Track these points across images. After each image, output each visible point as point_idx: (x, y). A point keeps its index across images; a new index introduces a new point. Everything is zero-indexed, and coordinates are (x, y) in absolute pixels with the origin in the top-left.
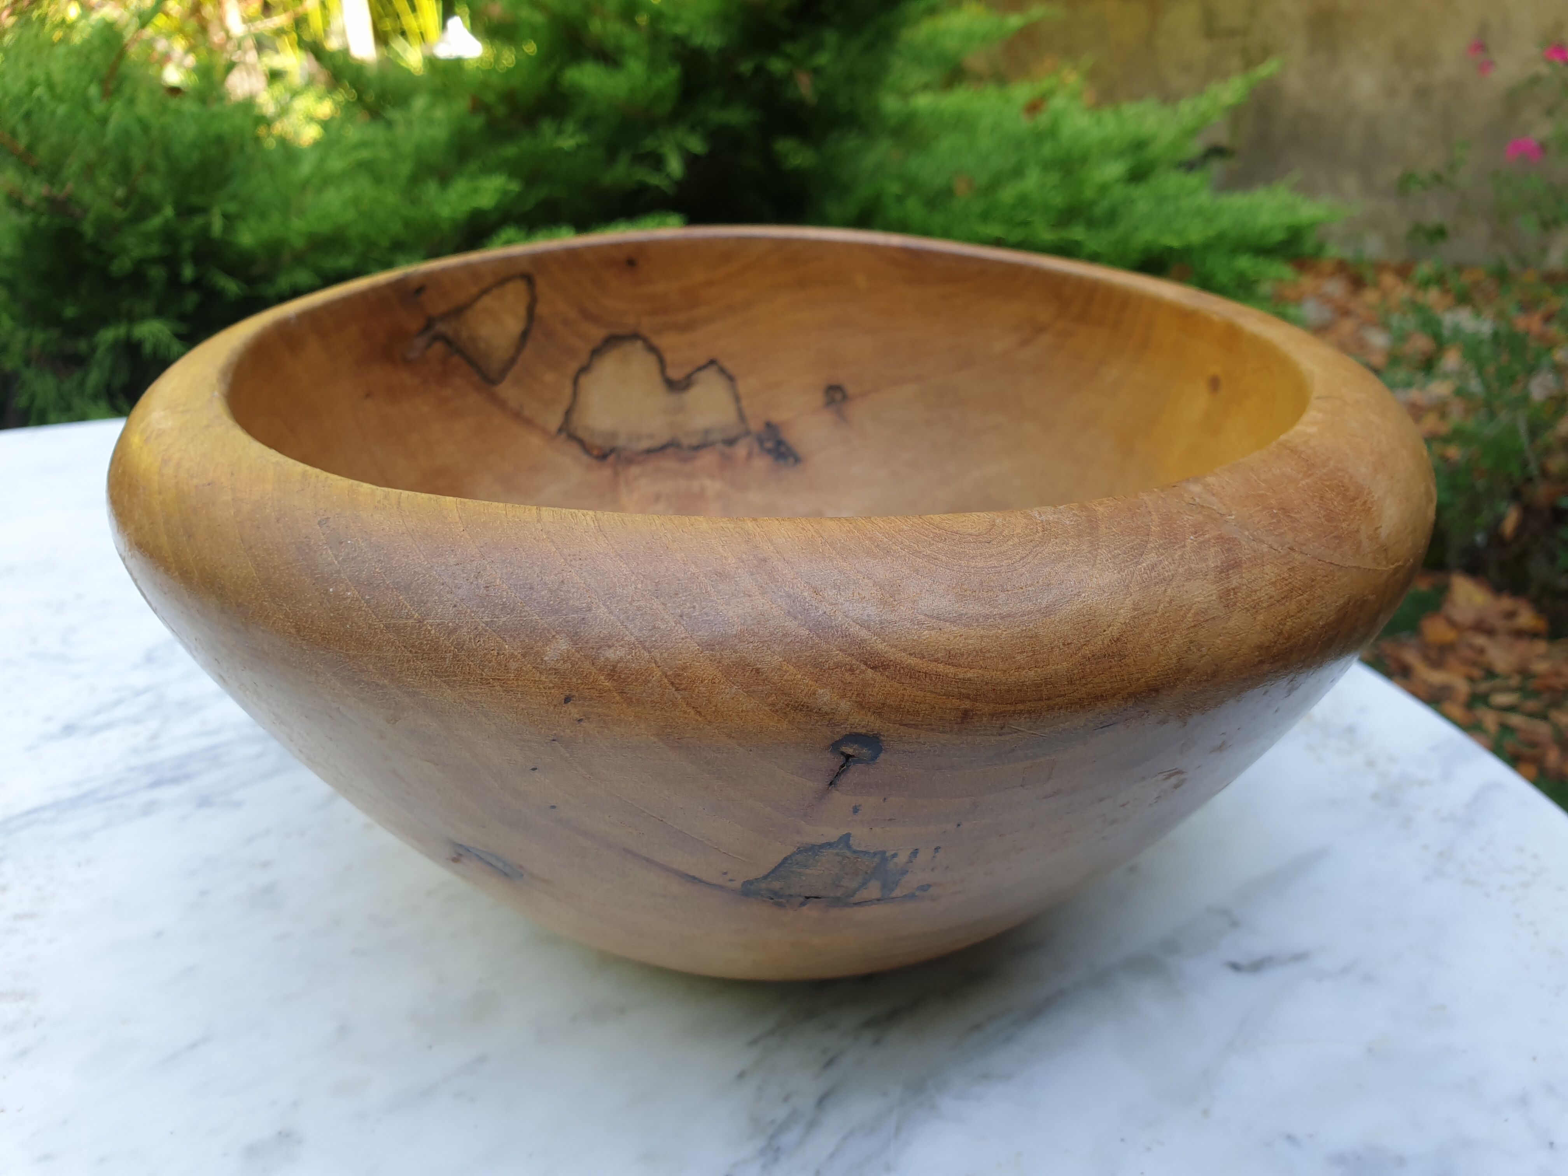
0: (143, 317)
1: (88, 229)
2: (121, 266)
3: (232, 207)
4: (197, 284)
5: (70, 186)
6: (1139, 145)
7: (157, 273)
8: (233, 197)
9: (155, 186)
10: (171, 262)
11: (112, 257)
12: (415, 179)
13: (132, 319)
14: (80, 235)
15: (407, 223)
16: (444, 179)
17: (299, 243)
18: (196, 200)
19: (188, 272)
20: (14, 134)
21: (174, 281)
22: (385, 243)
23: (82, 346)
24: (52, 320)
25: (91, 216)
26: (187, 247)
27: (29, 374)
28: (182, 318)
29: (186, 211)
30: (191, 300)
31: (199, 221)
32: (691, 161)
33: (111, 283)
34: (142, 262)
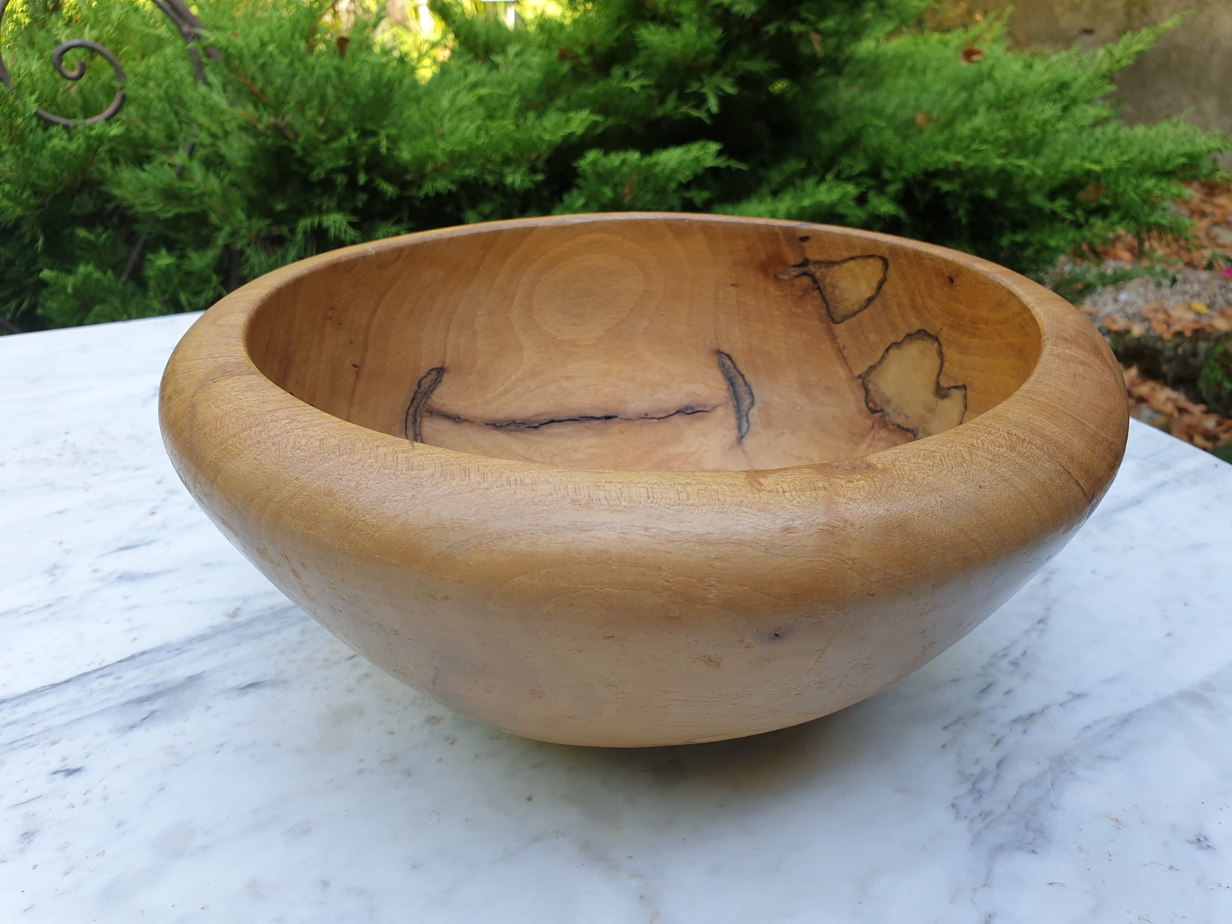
0: (329, 211)
1: (297, 148)
2: (318, 174)
3: (393, 132)
4: (365, 188)
5: (288, 118)
6: (1063, 86)
7: (341, 179)
8: (393, 124)
9: (342, 116)
10: (351, 171)
11: (312, 168)
12: (522, 111)
13: (320, 211)
14: (292, 152)
15: (517, 144)
16: (541, 110)
17: (441, 158)
18: (369, 126)
19: (362, 179)
20: (253, 79)
21: (352, 184)
22: (498, 158)
23: (287, 230)
24: (268, 213)
25: (301, 140)
26: (363, 160)
27: (249, 251)
28: (354, 211)
29: (364, 134)
30: (362, 198)
31: (371, 141)
32: (724, 100)
33: (308, 186)
34: (333, 171)
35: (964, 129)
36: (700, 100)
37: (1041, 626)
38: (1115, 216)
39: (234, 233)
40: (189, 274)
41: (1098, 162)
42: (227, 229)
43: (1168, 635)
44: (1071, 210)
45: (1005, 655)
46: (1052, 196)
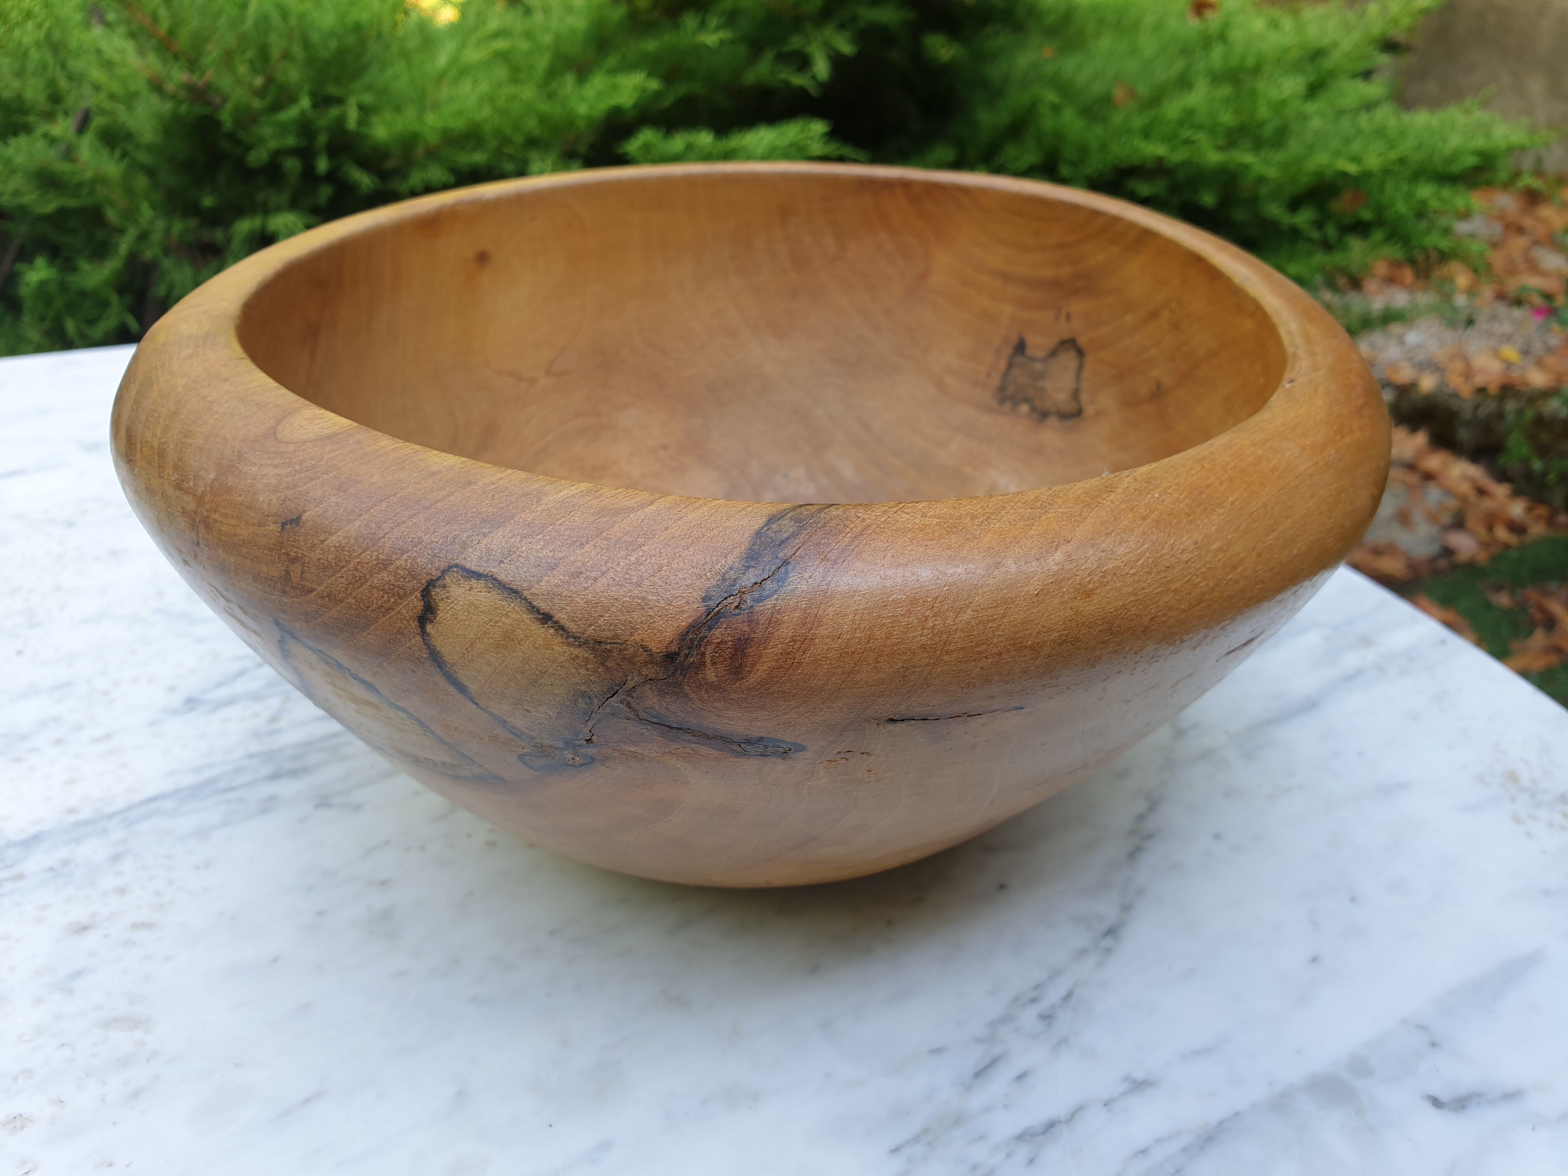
0: (278, 209)
1: (226, 117)
2: (257, 157)
3: (368, 99)
4: (331, 176)
5: (209, 75)
6: (1318, 54)
7: (292, 165)
8: (369, 88)
9: (293, 74)
10: (306, 154)
11: (249, 148)
12: (553, 73)
13: (267, 211)
14: (218, 124)
15: (543, 119)
16: (583, 72)
17: (432, 138)
18: (332, 90)
19: (322, 165)
20: (155, 18)
21: (309, 174)
22: (519, 139)
23: (218, 235)
24: (191, 209)
25: (229, 106)
26: (322, 139)
27: (167, 264)
28: (316, 210)
29: (323, 101)
30: (325, 193)
31: (334, 112)
32: (838, 61)
33: (248, 174)
34: (278, 154)
35: (1172, 109)
36: (803, 62)
37: (1107, 942)
38: (1378, 235)
39: (143, 237)
40: (83, 294)
41: (1356, 159)
42: (132, 233)
43: (1314, 960)
44: (1319, 225)
45: (1034, 1001)
46: (1295, 205)
